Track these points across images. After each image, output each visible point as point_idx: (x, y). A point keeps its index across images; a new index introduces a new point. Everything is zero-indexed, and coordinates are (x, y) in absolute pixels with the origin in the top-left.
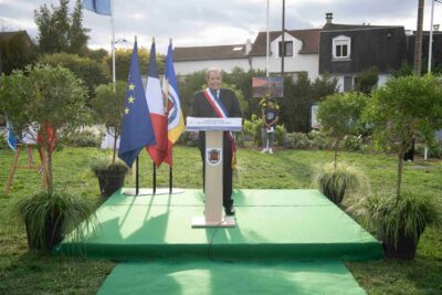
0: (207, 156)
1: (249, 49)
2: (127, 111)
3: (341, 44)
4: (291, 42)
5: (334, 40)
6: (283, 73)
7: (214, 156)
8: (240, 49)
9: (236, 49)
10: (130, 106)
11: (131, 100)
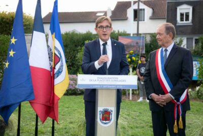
0: (99, 117)
1: (109, 15)
2: (7, 64)
3: (184, 12)
4: (144, 10)
5: (178, 8)
6: (138, 34)
7: (106, 116)
8: (102, 14)
9: (98, 14)
10: (11, 60)
11: (12, 53)
